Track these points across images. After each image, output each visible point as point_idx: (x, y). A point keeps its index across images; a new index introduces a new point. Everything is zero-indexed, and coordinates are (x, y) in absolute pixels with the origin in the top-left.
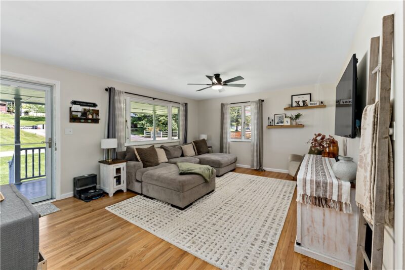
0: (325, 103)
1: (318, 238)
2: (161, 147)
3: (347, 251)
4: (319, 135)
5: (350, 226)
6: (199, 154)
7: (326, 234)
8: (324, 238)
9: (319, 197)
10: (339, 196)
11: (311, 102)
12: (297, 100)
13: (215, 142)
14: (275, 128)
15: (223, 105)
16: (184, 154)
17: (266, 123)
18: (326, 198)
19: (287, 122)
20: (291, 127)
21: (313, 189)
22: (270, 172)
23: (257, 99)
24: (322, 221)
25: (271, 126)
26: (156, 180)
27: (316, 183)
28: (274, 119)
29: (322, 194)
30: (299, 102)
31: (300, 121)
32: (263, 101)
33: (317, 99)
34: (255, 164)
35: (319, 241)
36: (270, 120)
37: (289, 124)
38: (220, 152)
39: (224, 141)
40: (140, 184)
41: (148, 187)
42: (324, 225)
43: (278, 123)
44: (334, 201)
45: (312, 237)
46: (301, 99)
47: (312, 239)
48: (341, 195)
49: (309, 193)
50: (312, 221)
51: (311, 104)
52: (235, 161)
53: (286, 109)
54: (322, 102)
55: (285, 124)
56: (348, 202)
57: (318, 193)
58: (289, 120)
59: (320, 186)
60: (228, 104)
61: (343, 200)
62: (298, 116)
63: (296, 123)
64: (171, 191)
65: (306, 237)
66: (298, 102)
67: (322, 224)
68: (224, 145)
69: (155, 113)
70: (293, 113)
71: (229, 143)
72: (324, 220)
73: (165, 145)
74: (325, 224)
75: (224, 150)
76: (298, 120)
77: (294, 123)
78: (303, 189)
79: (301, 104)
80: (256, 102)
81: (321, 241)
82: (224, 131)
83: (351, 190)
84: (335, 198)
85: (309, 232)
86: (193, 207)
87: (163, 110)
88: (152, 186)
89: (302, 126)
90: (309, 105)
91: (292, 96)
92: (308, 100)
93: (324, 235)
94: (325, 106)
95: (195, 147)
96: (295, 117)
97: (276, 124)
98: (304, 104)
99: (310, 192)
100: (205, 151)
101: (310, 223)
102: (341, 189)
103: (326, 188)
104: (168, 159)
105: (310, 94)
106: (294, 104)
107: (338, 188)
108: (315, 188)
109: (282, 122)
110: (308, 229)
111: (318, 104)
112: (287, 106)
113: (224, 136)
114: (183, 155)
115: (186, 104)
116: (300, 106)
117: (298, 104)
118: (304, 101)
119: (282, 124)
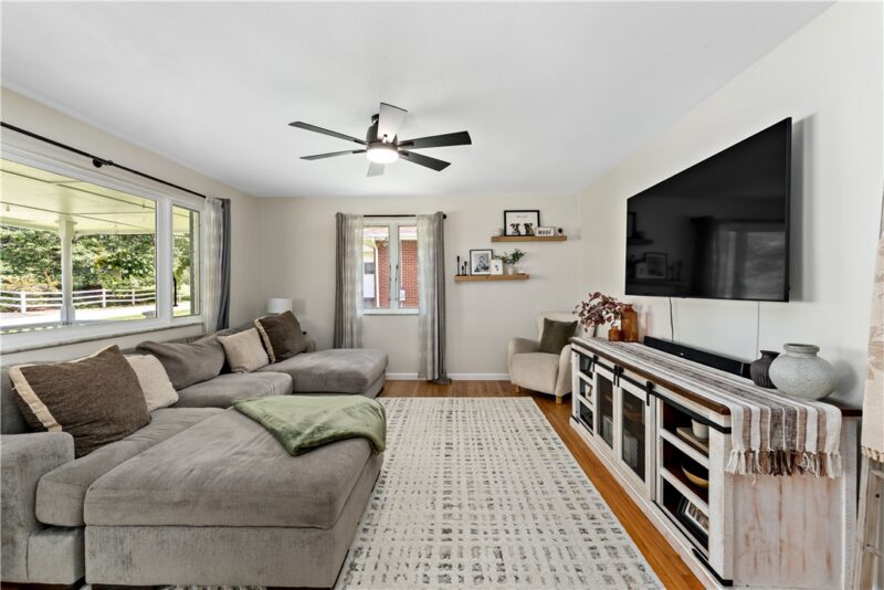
0: (565, 233)
1: (769, 551)
2: (143, 349)
3: (825, 562)
4: (597, 295)
5: (830, 504)
6: (279, 359)
7: (784, 537)
8: (781, 549)
9: (780, 452)
10: (820, 441)
11: (541, 229)
12: (515, 223)
13: (316, 319)
14: (471, 281)
15: (341, 219)
16: (234, 363)
17: (451, 269)
18: (794, 451)
19: (496, 268)
20: (504, 278)
21: (766, 432)
22: (464, 383)
23: (433, 212)
24: (776, 507)
25: (463, 276)
26: (182, 503)
27: (773, 416)
28: (468, 260)
29: (787, 443)
30: (518, 225)
31: (521, 267)
32: (445, 217)
33: (550, 222)
34: (430, 369)
35: (769, 560)
36: (462, 264)
37: (500, 272)
38: (335, 347)
39: (348, 314)
40: (68, 540)
41: (128, 545)
42: (780, 517)
43: (477, 270)
44: (809, 454)
45: (756, 553)
46: (521, 220)
47: (755, 559)
48: (825, 438)
49: (756, 447)
50: (757, 515)
51: (540, 232)
52: (386, 365)
53: (495, 239)
54: (560, 231)
55: (493, 272)
56: (836, 452)
57: (776, 441)
58: (499, 263)
59: (781, 424)
60: (356, 217)
61: (828, 450)
62: (517, 256)
63: (515, 270)
64: (267, 534)
65: (744, 557)
66: (516, 226)
67: (776, 516)
68: (347, 327)
69: (70, 224)
70: (508, 249)
71: (360, 322)
72: (780, 504)
73: (155, 338)
74: (783, 513)
75: (347, 340)
76: (516, 265)
77: (510, 272)
78: (744, 437)
79: (523, 230)
80: (429, 217)
81: (774, 557)
82: (347, 288)
83: (843, 421)
84: (811, 446)
85: (748, 545)
86: (359, 561)
87: (110, 217)
88: (150, 537)
89: (524, 277)
90: (537, 235)
91: (505, 212)
92: (535, 224)
93: (781, 541)
94: (564, 239)
95: (266, 338)
96: (511, 258)
97: (473, 273)
98: (527, 231)
99: (759, 441)
100: (297, 346)
101: (750, 518)
102: (825, 423)
103: (795, 427)
104: (178, 389)
105: (538, 212)
106: (510, 231)
107: (818, 421)
108: (769, 429)
109: (486, 268)
110: (747, 537)
111: (552, 234)
112: (497, 233)
113: (347, 301)
114: (227, 369)
115: (225, 204)
116: (520, 235)
117: (517, 230)
118: (527, 226)
119: (486, 273)
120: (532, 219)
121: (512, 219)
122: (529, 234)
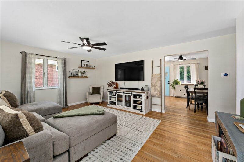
11: (90, 66)
14: (73, 78)
17: (68, 75)
25: (71, 76)
28: (72, 72)
31: (86, 75)
32: (66, 59)
33: (92, 64)
37: (81, 76)
43: (75, 75)
53: (79, 67)
54: (94, 67)
55: (79, 76)
58: (81, 73)
62: (85, 72)
66: (84, 64)
70: (82, 70)
77: (83, 76)
80: (62, 59)
89: (86, 77)
91: (82, 61)
94: (95, 69)
96: (83, 72)
106: (83, 66)
109: (77, 75)
111: (92, 67)
116: (85, 67)
117: (84, 65)
118: (87, 65)
119: (77, 76)
120: (87, 63)
121: (83, 63)
122: (87, 67)
